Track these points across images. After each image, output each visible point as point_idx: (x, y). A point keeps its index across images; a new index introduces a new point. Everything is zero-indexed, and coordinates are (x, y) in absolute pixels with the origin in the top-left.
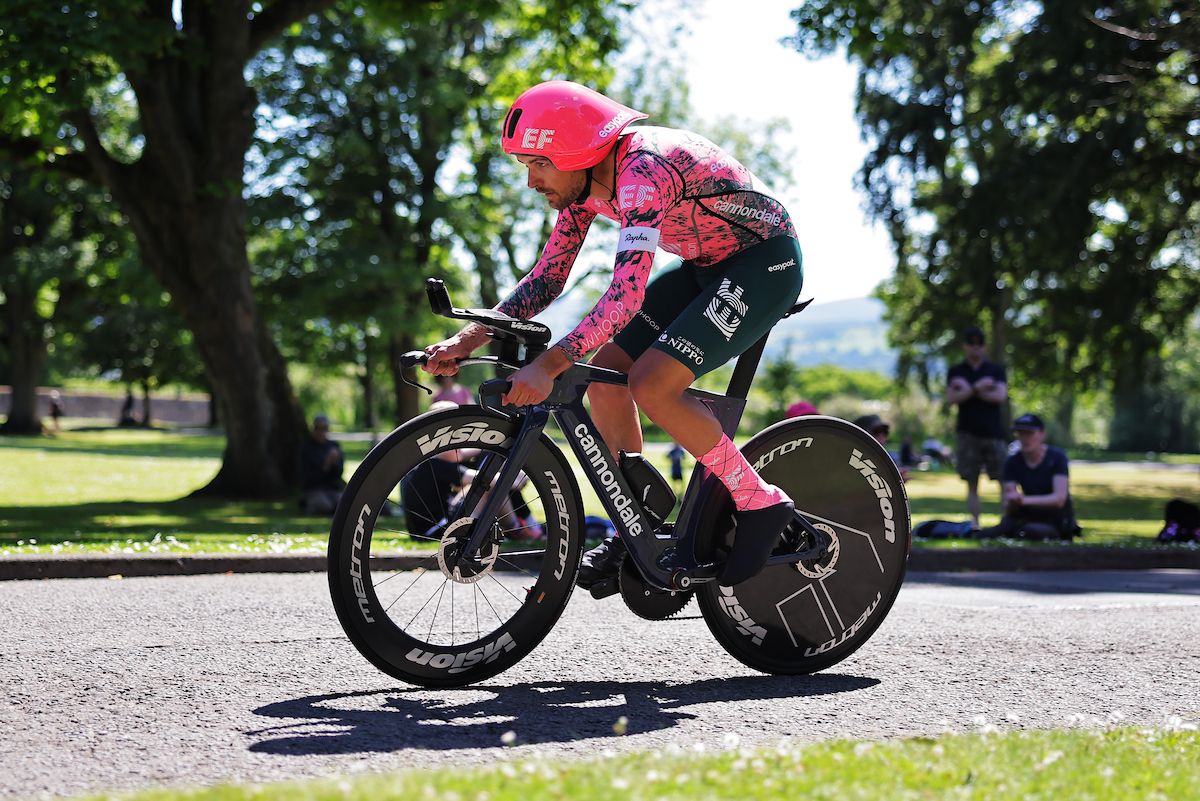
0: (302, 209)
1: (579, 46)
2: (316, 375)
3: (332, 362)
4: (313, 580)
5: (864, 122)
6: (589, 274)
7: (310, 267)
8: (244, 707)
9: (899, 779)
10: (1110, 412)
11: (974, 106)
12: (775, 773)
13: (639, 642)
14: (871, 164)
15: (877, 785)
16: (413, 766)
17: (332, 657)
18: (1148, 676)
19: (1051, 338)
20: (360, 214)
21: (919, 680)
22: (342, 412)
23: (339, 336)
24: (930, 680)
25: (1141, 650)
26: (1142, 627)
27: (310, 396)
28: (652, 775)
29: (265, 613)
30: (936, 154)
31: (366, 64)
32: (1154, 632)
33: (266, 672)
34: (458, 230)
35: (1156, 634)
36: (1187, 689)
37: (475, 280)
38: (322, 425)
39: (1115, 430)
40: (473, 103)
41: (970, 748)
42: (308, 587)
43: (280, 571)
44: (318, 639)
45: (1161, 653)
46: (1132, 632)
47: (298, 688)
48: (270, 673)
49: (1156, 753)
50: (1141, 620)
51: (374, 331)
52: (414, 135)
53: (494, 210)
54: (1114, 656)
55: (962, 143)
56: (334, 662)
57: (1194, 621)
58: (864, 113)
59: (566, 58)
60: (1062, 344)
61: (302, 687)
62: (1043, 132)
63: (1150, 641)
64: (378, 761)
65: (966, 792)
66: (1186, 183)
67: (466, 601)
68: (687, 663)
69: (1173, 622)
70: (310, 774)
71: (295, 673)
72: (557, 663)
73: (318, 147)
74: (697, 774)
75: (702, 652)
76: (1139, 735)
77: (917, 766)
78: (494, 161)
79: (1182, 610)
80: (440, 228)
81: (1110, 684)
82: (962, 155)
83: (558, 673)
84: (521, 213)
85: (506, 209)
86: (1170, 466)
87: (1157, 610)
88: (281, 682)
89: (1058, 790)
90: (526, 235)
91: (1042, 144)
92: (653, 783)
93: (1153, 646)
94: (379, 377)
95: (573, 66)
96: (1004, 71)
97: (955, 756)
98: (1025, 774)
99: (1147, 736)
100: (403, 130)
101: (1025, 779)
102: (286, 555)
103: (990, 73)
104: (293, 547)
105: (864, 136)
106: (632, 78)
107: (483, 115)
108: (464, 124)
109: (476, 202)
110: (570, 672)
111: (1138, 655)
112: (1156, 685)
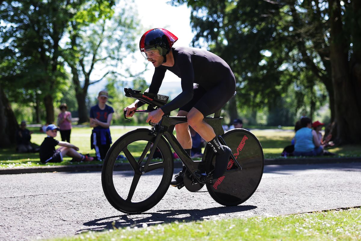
0: (15, 53)
1: (103, 4)
2: (20, 106)
3: (25, 102)
4: (22, 176)
5: (193, 27)
6: (108, 73)
7: (18, 72)
8: (3, 219)
9: (190, 235)
10: (268, 113)
11: (226, 22)
12: (156, 234)
13: (122, 194)
14: (195, 40)
15: (184, 237)
16: (54, 235)
17: (29, 202)
18: (267, 199)
19: (249, 92)
20: (34, 54)
21: (202, 203)
22: (29, 118)
23: (28, 93)
24: (205, 203)
25: (266, 191)
26: (268, 184)
27: (18, 113)
28: (122, 237)
29: (7, 188)
30: (214, 36)
31: (35, 7)
32: (270, 185)
33: (9, 207)
34: (66, 60)
35: (271, 186)
36: (277, 202)
37: (71, 76)
38: (23, 124)
39: (269, 119)
40: (70, 20)
41: (210, 225)
42: (20, 179)
43: (11, 174)
44: (25, 196)
45: (272, 192)
46: (264, 185)
47: (19, 212)
48: (10, 207)
49: (261, 224)
50: (268, 182)
51: (39, 92)
52: (51, 30)
53: (77, 54)
54: (258, 193)
55: (222, 33)
56: (30, 203)
57: (283, 181)
58: (193, 24)
59: (99, 7)
60: (252, 94)
61: (20, 212)
62: (246, 30)
63: (269, 188)
64: (44, 234)
65: (208, 238)
66: (288, 45)
67: (70, 182)
68: (135, 200)
69: (277, 182)
70: (24, 238)
71: (18, 207)
72: (97, 201)
73: (20, 33)
74: (135, 236)
75: (140, 196)
76: (258, 219)
77: (195, 230)
78: (77, 38)
79: (280, 178)
80: (60, 59)
81: (256, 202)
82: (223, 36)
83: (97, 204)
84: (86, 54)
85: (81, 53)
86: (284, 130)
87: (273, 178)
88: (14, 211)
89: (232, 236)
90: (88, 61)
91: (246, 34)
92: (122, 239)
93: (270, 190)
94: (41, 106)
95: (101, 10)
96: (235, 11)
97: (206, 227)
98: (224, 232)
99: (260, 219)
100: (48, 28)
101: (224, 233)
102: (13, 169)
103: (230, 12)
104: (15, 166)
105: (193, 31)
106: (121, 12)
107: (73, 23)
108: (67, 27)
109: (72, 51)
110: (101, 204)
111: (265, 193)
112: (269, 201)
